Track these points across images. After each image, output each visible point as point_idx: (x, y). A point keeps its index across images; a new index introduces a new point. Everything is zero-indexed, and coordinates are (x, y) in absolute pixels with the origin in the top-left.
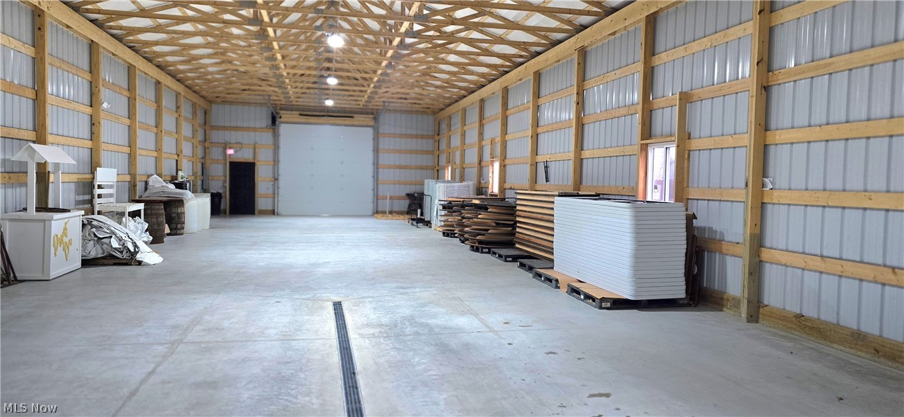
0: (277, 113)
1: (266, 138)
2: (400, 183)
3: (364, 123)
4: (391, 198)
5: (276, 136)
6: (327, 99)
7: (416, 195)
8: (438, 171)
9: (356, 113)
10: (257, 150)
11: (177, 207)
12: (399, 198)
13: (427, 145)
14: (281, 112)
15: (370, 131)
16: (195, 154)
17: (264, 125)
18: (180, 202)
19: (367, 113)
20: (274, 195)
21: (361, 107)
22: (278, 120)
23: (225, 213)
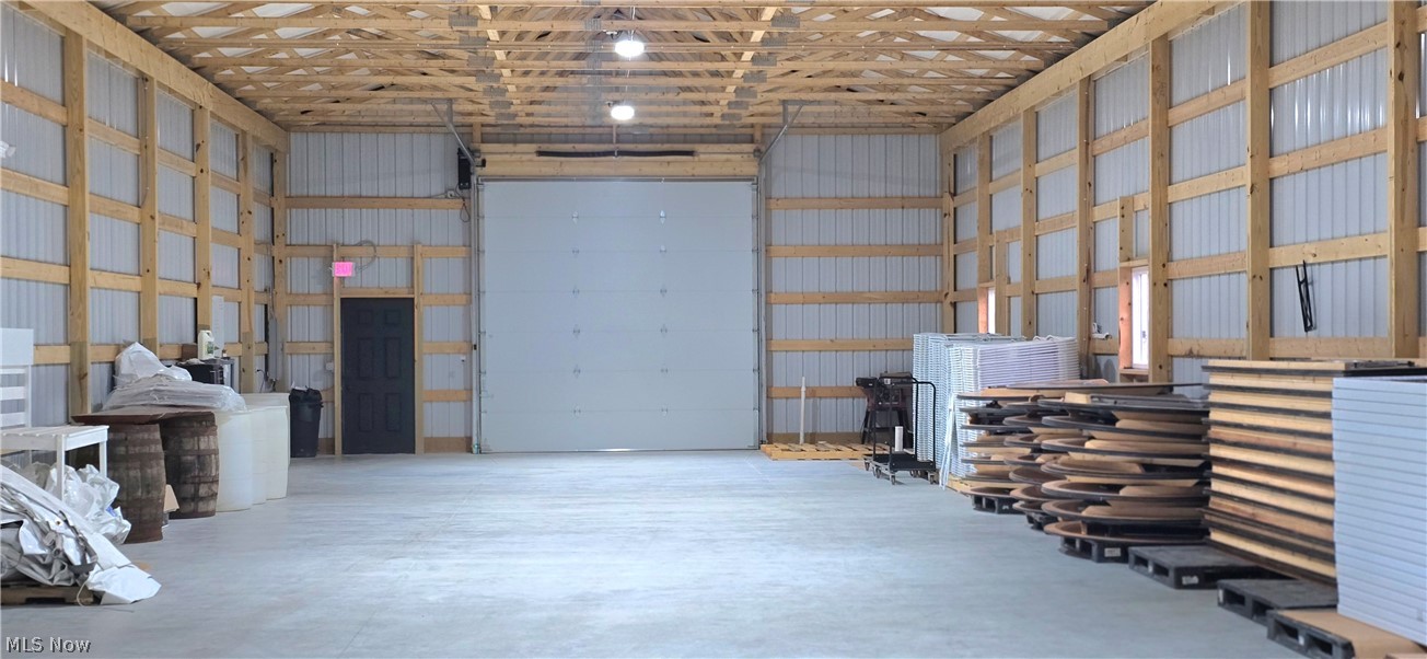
0: (474, 152)
1: (442, 224)
2: (836, 346)
3: (728, 170)
4: (812, 393)
5: (471, 217)
6: (616, 102)
7: (888, 382)
8: (954, 305)
9: (703, 139)
10: (418, 259)
11: (197, 434)
12: (837, 393)
13: (923, 226)
14: (485, 147)
15: (745, 191)
16: (243, 281)
17: (437, 189)
18: (203, 421)
19: (736, 140)
20: (470, 393)
21: (716, 120)
22: (479, 171)
23: (332, 450)
